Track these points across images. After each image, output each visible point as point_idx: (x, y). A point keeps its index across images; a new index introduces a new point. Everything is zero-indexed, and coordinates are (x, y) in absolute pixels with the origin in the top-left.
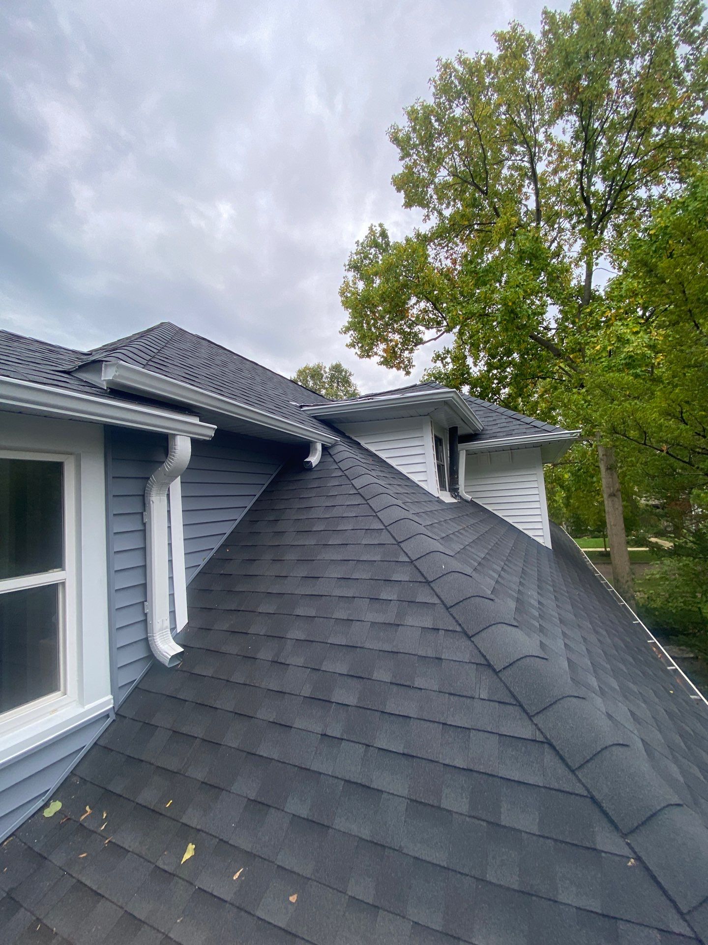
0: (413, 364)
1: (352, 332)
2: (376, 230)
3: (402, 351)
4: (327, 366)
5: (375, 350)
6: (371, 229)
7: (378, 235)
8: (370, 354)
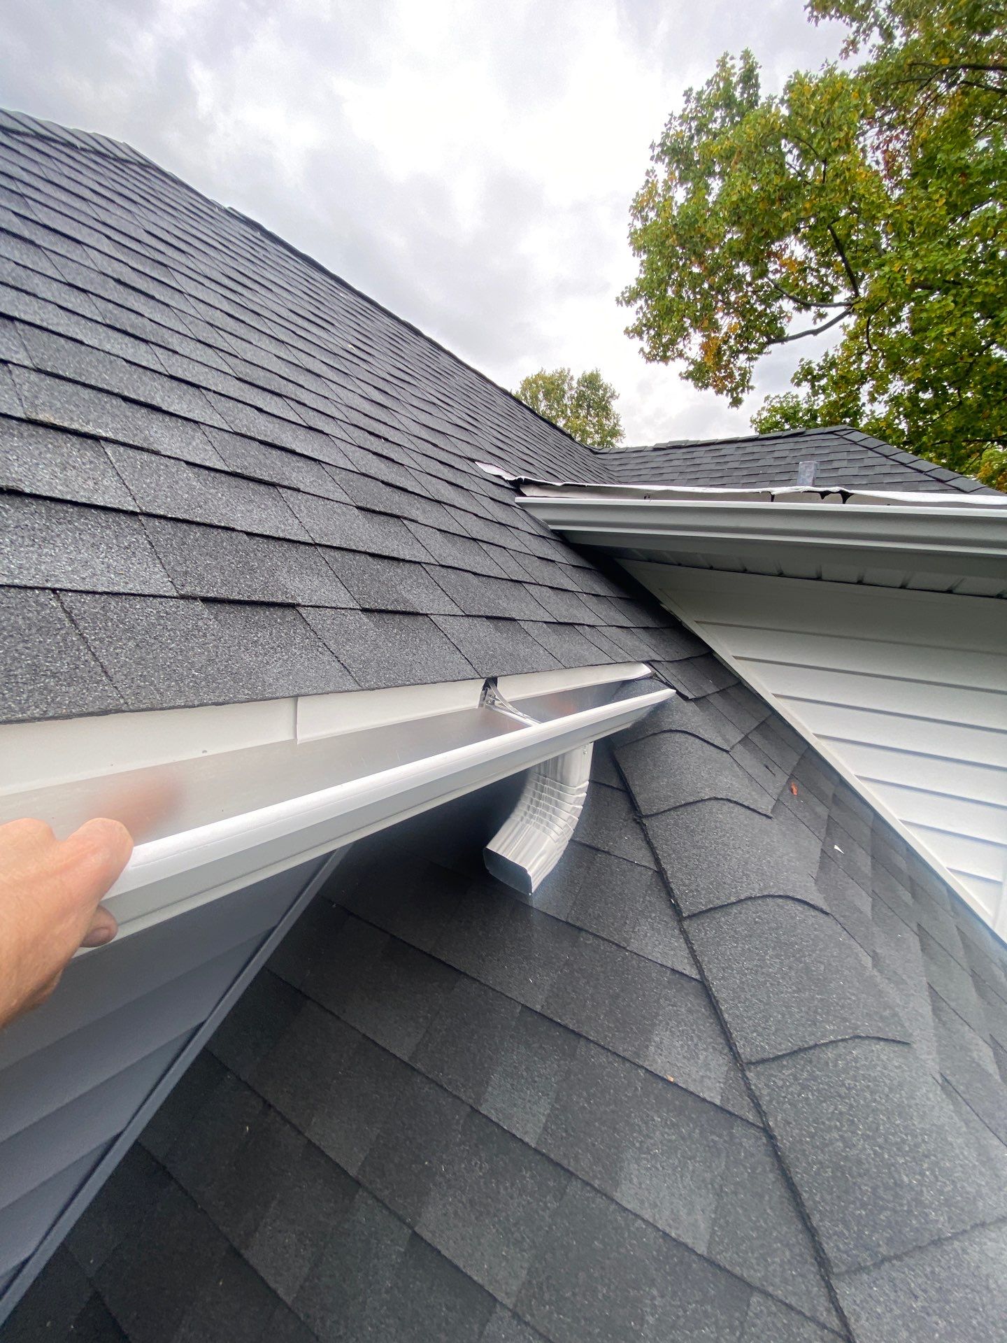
0: (750, 384)
1: (641, 302)
2: (733, 67)
3: (735, 354)
4: (577, 374)
5: (680, 346)
6: (722, 64)
7: (734, 79)
8: (669, 354)
